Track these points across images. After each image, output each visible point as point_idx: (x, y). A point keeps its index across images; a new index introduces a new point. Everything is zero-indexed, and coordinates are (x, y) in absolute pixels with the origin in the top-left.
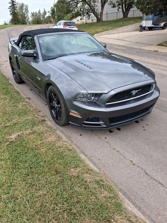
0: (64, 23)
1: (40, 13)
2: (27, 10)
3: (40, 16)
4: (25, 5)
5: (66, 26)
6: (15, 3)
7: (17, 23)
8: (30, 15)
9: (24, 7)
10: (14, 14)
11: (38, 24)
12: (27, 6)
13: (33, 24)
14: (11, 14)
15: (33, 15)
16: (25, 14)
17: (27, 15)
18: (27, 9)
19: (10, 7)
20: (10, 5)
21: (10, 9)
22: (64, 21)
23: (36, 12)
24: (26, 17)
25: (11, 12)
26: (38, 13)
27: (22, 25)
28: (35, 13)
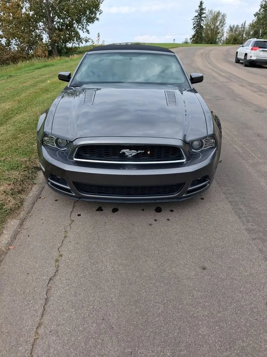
0: (254, 43)
1: (244, 28)
2: (223, 22)
3: (244, 31)
4: (222, 14)
5: (256, 48)
6: (204, 12)
7: (200, 42)
8: (226, 29)
9: (220, 18)
10: (198, 28)
11: (235, 44)
12: (224, 16)
13: (227, 44)
14: (194, 27)
15: (231, 29)
16: (218, 29)
17: (222, 30)
18: (224, 20)
19: (196, 17)
20: (197, 14)
21: (194, 21)
22: (256, 40)
23: (238, 26)
24: (219, 33)
25: (195, 25)
26: (240, 27)
27: (210, 45)
28: (235, 26)
